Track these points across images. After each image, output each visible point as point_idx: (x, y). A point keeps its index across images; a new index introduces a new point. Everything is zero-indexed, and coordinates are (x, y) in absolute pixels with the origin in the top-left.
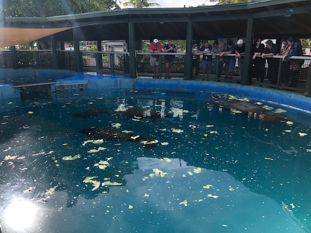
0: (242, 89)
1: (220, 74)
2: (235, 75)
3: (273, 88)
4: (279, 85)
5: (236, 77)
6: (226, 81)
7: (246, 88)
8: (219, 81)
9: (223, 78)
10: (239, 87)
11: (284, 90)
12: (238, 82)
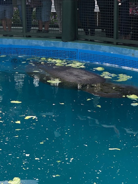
0: (65, 47)
1: (29, 26)
2: (52, 27)
3: (109, 43)
4: (117, 38)
5: (55, 29)
6: (40, 37)
7: (71, 45)
8: (30, 37)
9: (35, 32)
10: (60, 45)
11: (125, 45)
12: (58, 38)
